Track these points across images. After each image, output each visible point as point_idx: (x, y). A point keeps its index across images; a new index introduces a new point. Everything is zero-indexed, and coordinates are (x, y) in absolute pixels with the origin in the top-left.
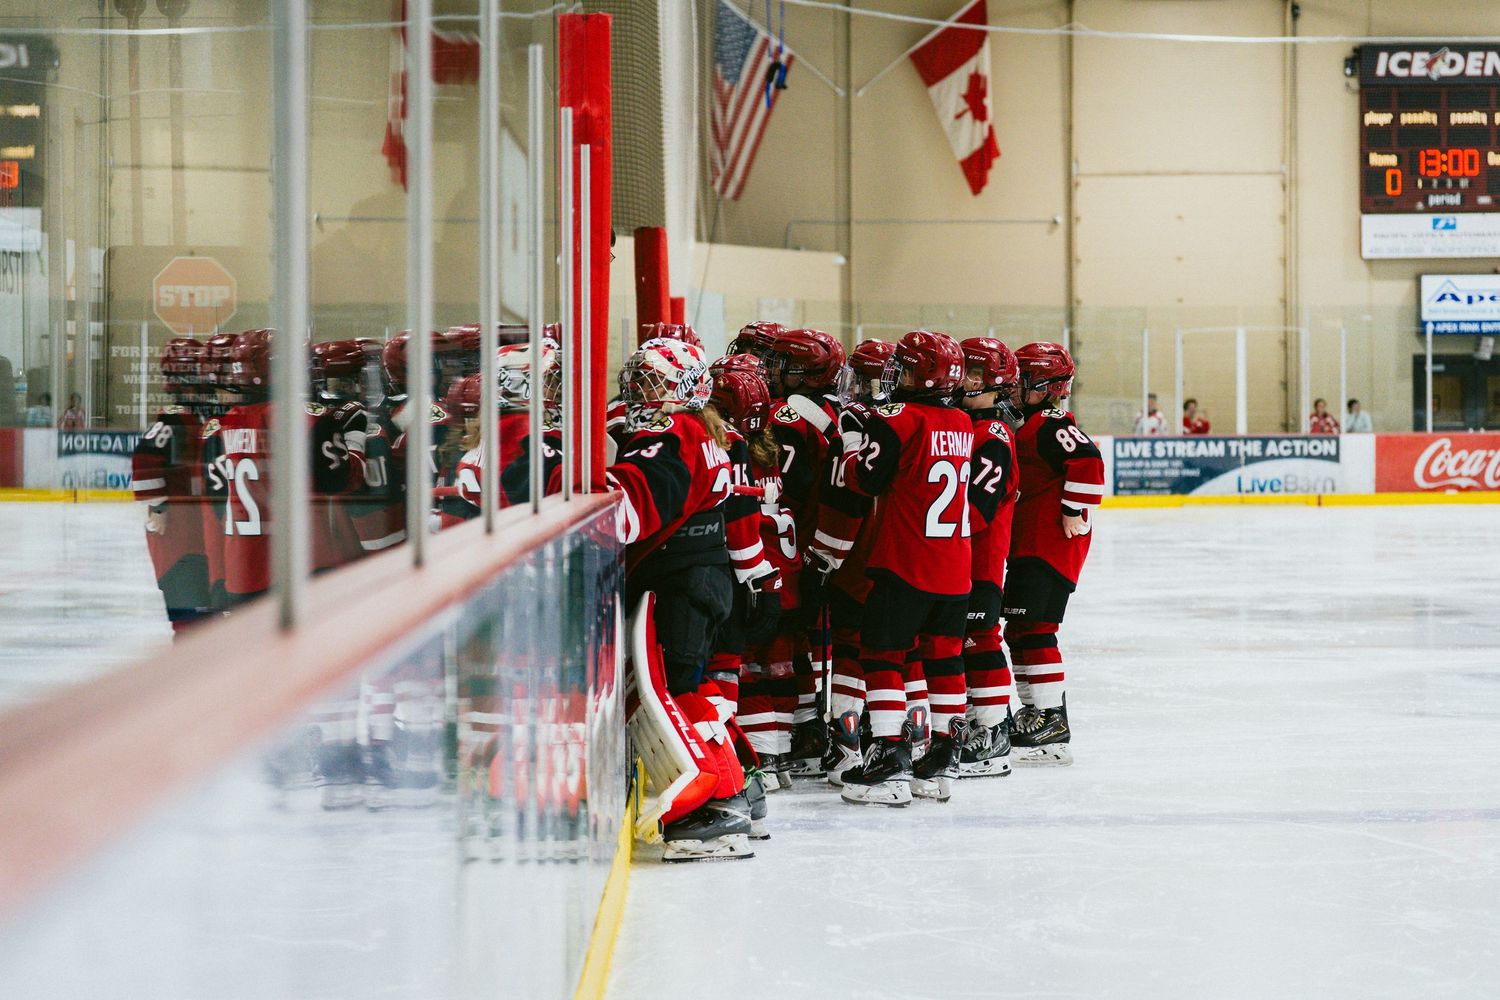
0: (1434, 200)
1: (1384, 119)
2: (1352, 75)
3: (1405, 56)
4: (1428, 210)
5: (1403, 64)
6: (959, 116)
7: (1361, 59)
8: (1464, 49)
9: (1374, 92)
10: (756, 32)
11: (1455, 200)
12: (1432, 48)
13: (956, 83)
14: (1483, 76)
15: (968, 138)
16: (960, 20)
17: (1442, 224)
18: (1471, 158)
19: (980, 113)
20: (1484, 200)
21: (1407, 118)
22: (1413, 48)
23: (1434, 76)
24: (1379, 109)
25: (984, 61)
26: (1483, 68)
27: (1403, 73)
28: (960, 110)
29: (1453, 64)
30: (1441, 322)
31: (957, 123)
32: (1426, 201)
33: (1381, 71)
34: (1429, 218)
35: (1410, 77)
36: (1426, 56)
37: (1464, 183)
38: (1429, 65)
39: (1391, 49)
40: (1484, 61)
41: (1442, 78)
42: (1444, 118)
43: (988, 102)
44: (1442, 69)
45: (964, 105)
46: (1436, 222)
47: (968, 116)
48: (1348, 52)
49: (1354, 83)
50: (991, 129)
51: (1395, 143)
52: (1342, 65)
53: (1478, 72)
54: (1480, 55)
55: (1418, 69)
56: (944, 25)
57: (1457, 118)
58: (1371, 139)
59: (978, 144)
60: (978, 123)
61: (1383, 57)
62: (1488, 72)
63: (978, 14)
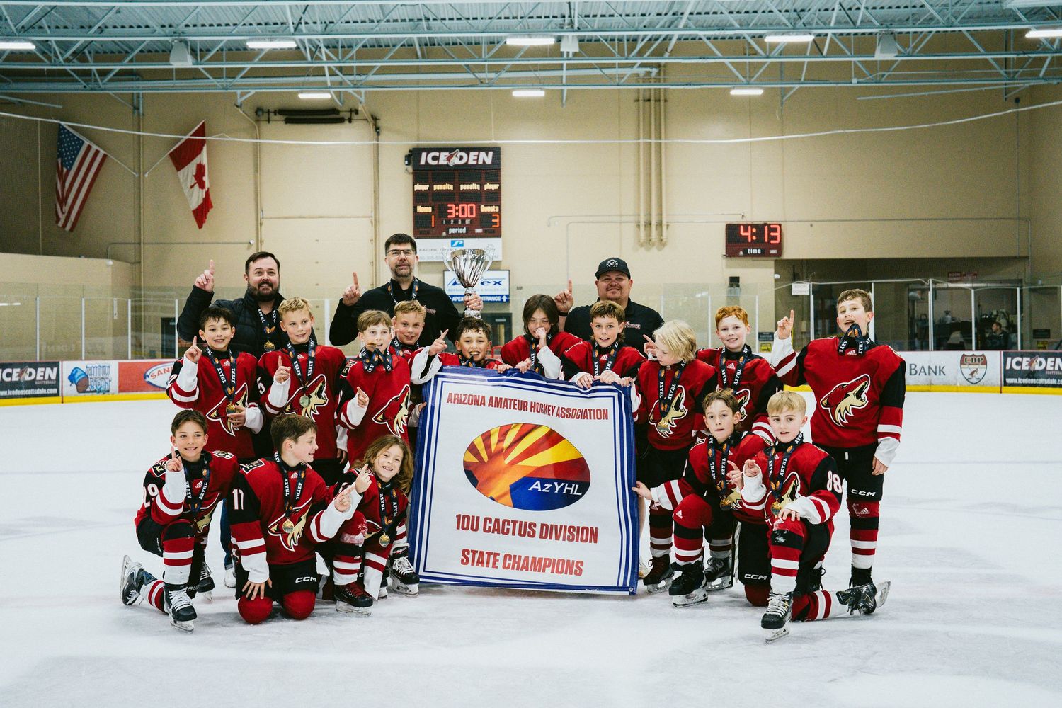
0: (452, 231)
1: (425, 187)
2: (408, 164)
3: (436, 154)
4: (449, 236)
5: (435, 158)
6: (192, 187)
7: (413, 156)
8: (467, 150)
9: (421, 173)
10: (83, 142)
11: (463, 231)
12: (451, 150)
13: (191, 168)
14: (477, 165)
15: (197, 198)
16: (192, 135)
17: (456, 243)
18: (471, 208)
19: (202, 185)
20: (479, 231)
21: (436, 187)
22: (440, 149)
23: (451, 165)
24: (422, 183)
25: (203, 158)
26: (477, 160)
27: (435, 163)
28: (192, 184)
29: (461, 158)
30: (455, 296)
31: (191, 190)
32: (447, 232)
33: (423, 162)
34: (449, 240)
35: (438, 165)
36: (447, 154)
37: (468, 222)
38: (449, 159)
39: (429, 150)
40: (478, 156)
41: (455, 165)
42: (457, 187)
43: (206, 179)
44: (455, 161)
45: (194, 181)
46: (453, 242)
47: (197, 186)
48: (407, 153)
49: (410, 168)
50: (207, 193)
51: (430, 201)
52: (404, 159)
53: (475, 162)
54: (476, 153)
55: (443, 161)
56: (185, 138)
57: (463, 187)
58: (419, 198)
59: (201, 202)
60: (201, 190)
61: (424, 154)
62: (480, 162)
63: (201, 131)
